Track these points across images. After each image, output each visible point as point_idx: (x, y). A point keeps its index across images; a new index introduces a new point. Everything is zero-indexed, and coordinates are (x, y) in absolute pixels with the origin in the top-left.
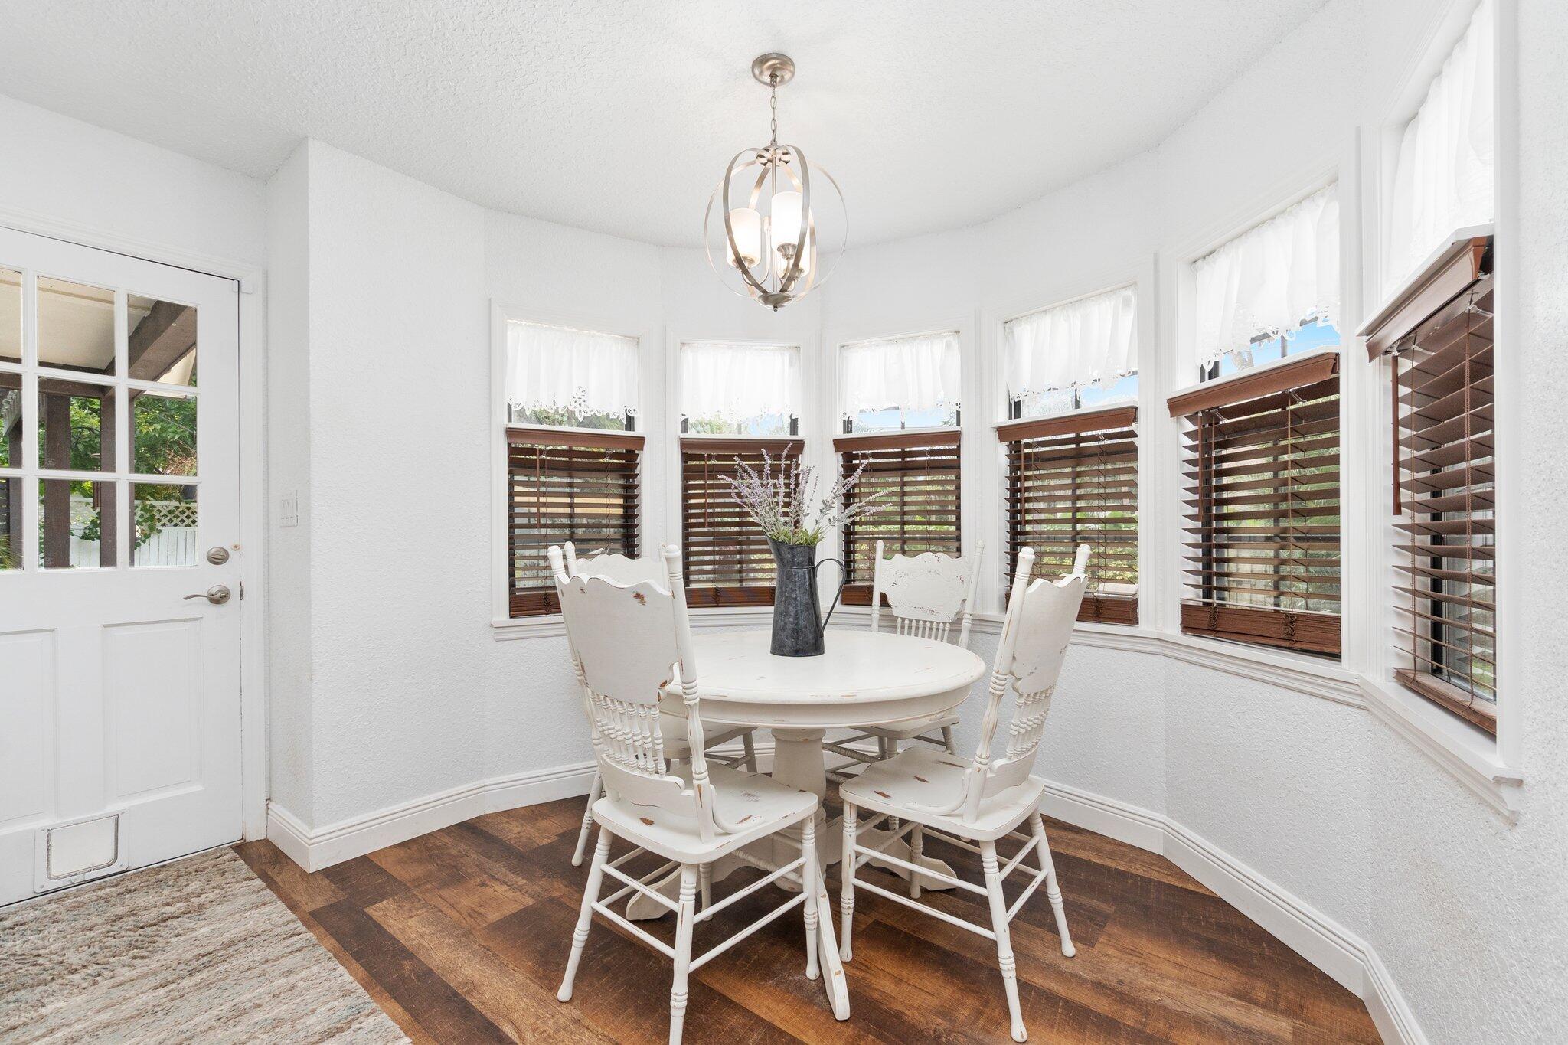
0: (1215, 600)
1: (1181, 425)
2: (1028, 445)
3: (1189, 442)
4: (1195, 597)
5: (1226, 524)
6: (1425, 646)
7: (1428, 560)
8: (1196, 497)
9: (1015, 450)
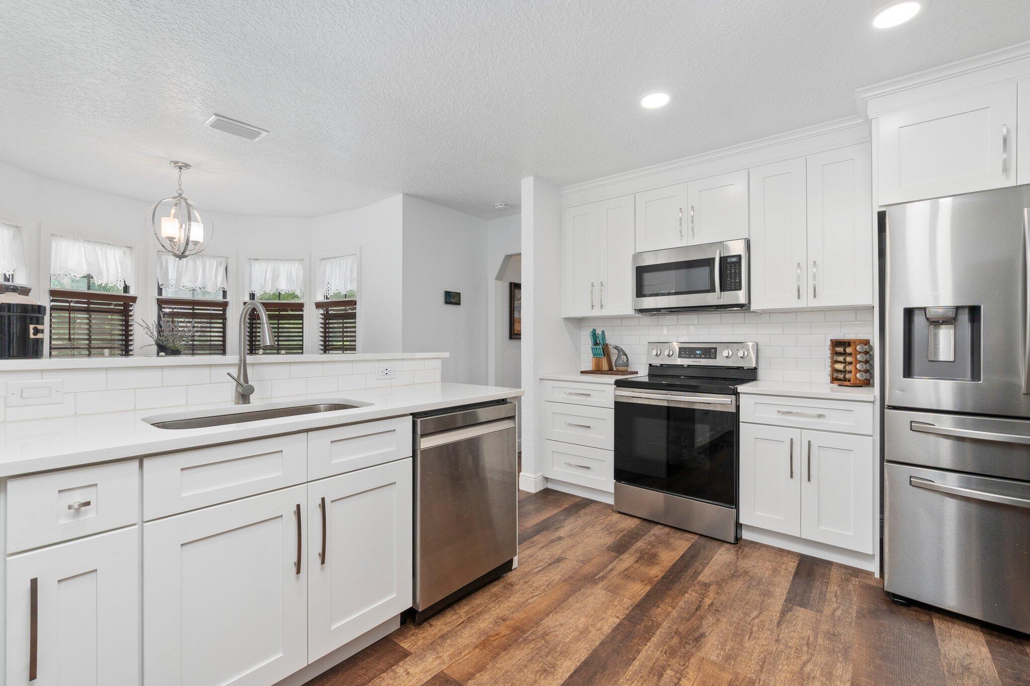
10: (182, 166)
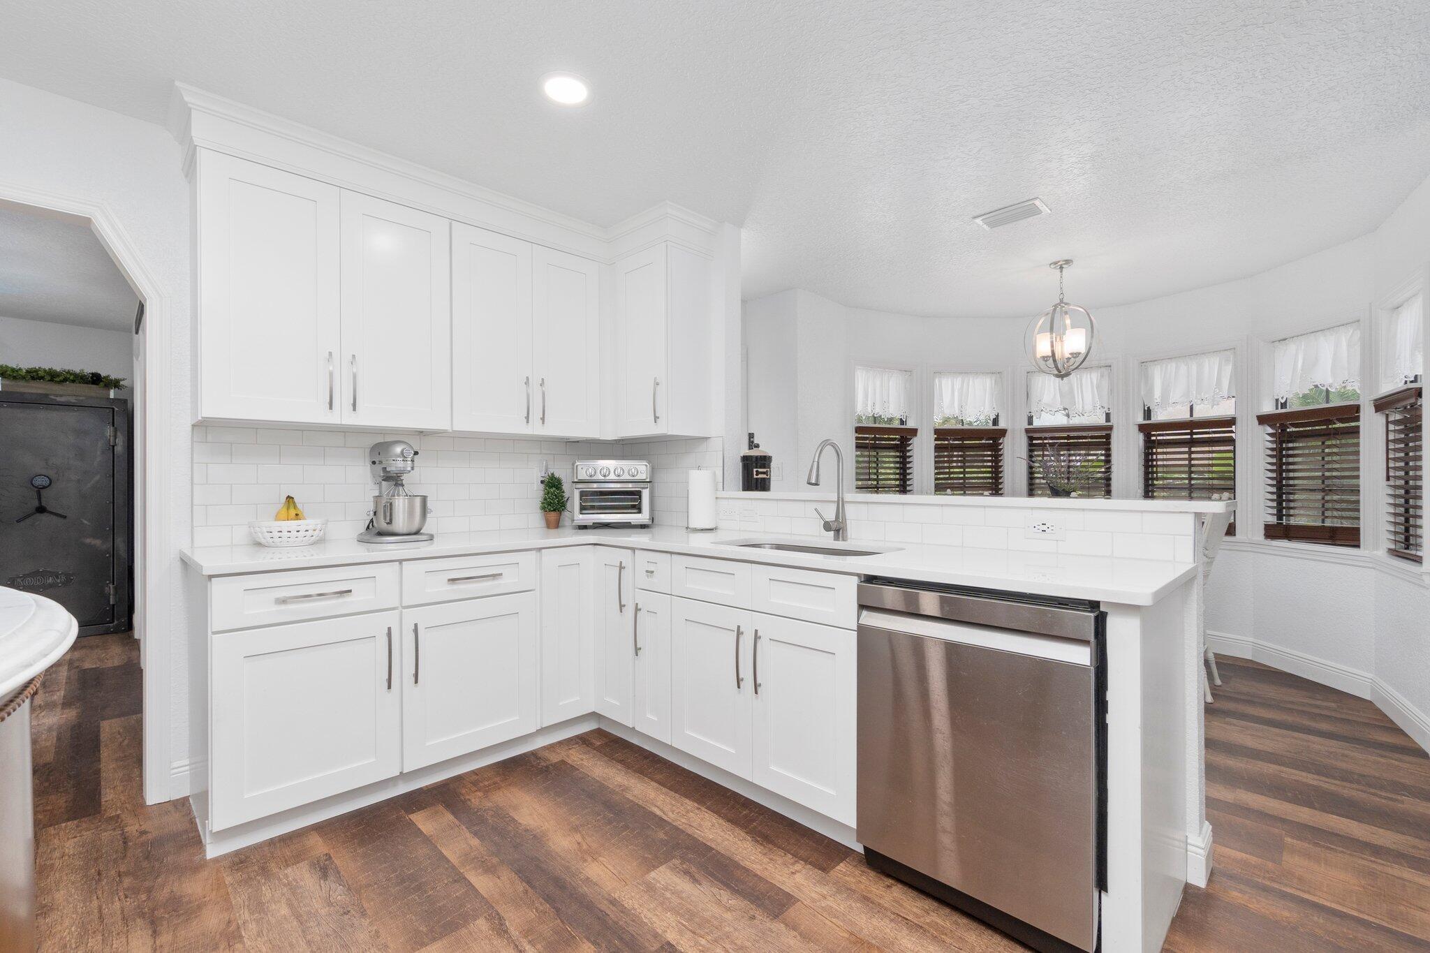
0: (1284, 522)
1: (1265, 430)
2: (1154, 435)
3: (1269, 438)
4: (1273, 520)
5: (1291, 482)
7: (1403, 491)
8: (1275, 468)
10: (1063, 265)
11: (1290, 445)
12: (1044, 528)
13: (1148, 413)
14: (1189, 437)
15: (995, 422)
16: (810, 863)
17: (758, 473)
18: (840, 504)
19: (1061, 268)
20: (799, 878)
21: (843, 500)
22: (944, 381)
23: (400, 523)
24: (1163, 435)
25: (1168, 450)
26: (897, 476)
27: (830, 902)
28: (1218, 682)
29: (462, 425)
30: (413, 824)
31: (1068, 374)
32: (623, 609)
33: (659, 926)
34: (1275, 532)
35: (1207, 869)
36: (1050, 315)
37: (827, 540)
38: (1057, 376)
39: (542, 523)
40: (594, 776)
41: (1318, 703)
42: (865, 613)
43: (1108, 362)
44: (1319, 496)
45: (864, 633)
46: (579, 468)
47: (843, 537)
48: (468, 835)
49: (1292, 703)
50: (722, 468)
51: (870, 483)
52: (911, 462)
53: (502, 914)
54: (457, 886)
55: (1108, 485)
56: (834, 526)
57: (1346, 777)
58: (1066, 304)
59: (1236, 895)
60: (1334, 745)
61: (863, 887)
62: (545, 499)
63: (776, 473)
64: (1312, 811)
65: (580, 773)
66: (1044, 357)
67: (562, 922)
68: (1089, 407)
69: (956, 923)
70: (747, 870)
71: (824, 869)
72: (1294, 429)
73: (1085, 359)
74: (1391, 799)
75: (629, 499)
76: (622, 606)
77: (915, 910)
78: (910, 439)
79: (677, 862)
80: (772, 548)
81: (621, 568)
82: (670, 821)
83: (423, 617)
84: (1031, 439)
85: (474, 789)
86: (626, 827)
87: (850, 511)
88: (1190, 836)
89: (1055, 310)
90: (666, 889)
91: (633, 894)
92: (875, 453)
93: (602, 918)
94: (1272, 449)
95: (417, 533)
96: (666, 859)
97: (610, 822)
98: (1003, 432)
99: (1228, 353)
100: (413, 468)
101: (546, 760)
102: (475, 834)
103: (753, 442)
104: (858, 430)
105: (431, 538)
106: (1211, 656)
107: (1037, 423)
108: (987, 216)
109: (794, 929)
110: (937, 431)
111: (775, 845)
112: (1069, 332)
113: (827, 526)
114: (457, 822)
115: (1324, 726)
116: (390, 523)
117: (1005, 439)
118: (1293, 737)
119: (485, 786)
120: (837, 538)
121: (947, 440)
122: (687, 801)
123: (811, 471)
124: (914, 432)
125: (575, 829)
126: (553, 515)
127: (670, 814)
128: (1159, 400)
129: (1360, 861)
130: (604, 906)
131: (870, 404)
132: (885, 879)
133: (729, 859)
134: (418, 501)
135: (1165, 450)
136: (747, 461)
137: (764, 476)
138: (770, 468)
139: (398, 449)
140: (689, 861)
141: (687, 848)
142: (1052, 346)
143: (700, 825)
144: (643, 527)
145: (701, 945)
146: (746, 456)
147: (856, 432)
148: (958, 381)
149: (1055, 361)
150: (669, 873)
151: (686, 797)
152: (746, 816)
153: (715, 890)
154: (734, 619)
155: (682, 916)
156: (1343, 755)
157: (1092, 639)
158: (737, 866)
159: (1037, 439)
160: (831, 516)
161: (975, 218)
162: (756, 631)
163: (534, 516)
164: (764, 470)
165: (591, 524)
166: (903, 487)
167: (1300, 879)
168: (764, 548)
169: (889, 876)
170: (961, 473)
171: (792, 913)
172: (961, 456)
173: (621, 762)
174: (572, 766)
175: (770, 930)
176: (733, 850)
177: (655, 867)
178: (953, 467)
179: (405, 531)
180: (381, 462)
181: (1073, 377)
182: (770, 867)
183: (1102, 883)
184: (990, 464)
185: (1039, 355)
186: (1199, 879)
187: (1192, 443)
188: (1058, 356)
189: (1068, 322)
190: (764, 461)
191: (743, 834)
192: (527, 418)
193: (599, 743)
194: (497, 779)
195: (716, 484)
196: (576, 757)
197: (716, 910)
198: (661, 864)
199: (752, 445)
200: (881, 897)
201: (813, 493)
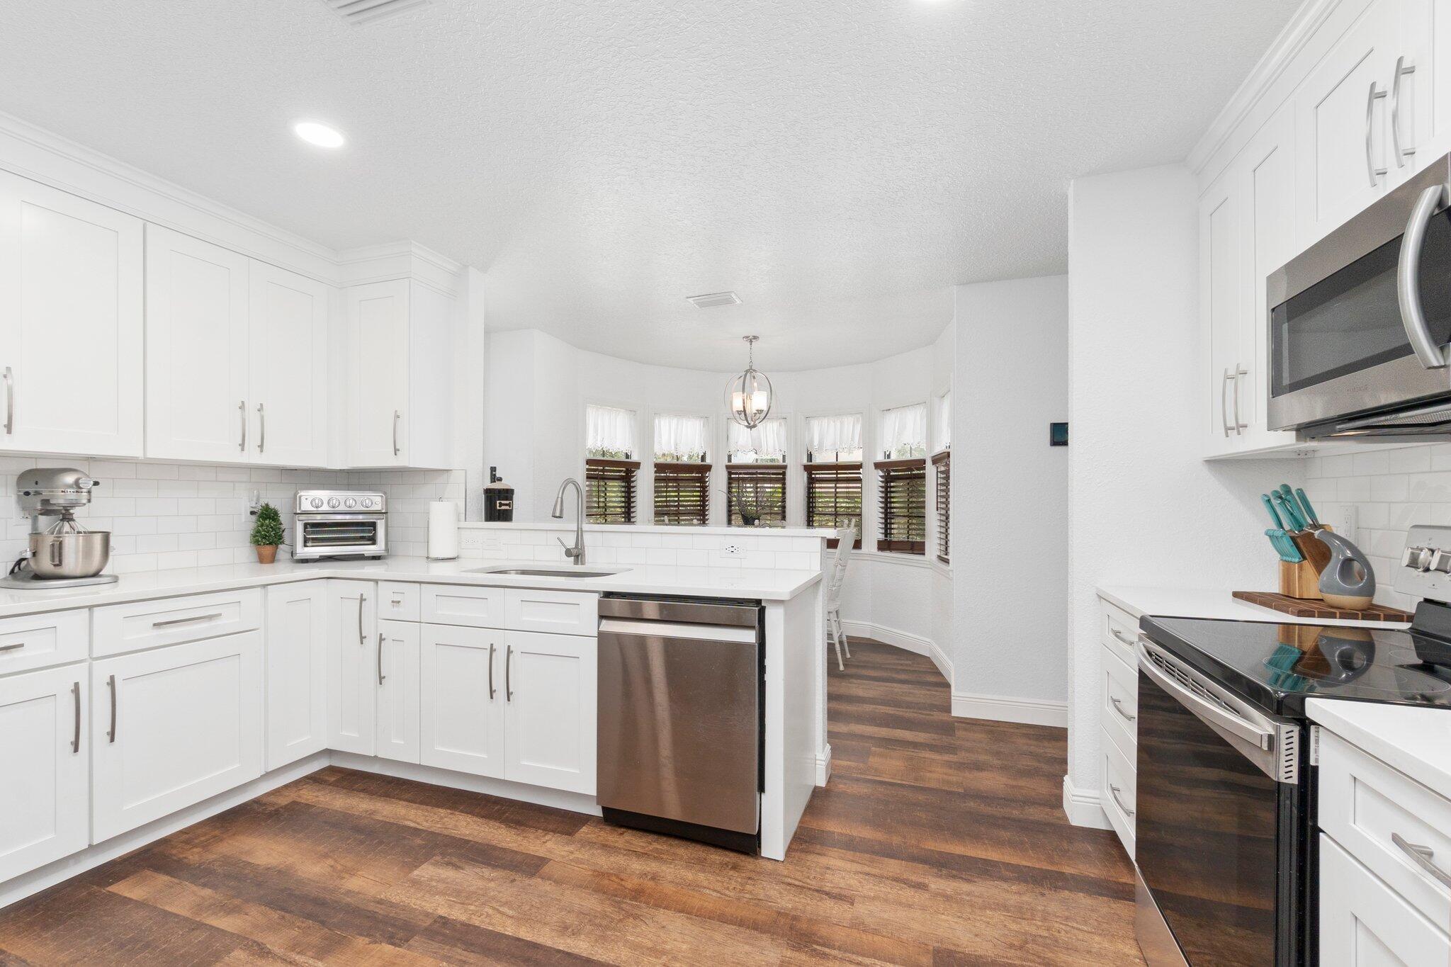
0: (889, 538)
1: (879, 473)
2: (814, 474)
3: (881, 479)
4: (882, 537)
5: (892, 510)
6: (943, 548)
7: (945, 517)
9: (810, 474)
10: (752, 339)
11: (892, 484)
12: (733, 549)
13: (810, 457)
14: (835, 476)
15: (703, 458)
16: (558, 832)
17: (501, 505)
18: (579, 533)
19: (751, 341)
20: (549, 845)
21: (581, 530)
22: (662, 423)
23: (71, 563)
24: (819, 474)
25: (823, 485)
26: (623, 504)
27: (578, 855)
28: (848, 656)
29: (157, 451)
30: (115, 894)
31: (754, 426)
32: (364, 640)
33: (429, 907)
34: (885, 545)
35: (827, 774)
36: (743, 378)
37: (568, 564)
38: (747, 427)
39: (254, 557)
40: (335, 808)
41: (903, 662)
42: (604, 622)
43: (784, 416)
44: (905, 520)
45: (603, 638)
46: (303, 499)
47: (581, 561)
48: (195, 888)
49: (889, 664)
50: (464, 500)
51: (600, 513)
52: (634, 492)
53: (260, 940)
54: (197, 933)
55: (784, 512)
56: (574, 552)
57: (909, 706)
58: (754, 371)
59: (841, 787)
60: (906, 687)
61: (602, 838)
62: (258, 532)
63: (519, 505)
64: (889, 729)
65: (319, 808)
66: (738, 411)
67: (330, 929)
68: (770, 450)
69: (671, 845)
70: (504, 850)
71: (570, 834)
72: (894, 474)
73: (767, 413)
74: (928, 715)
75: (364, 530)
76: (362, 638)
77: (641, 844)
78: (634, 471)
79: (438, 858)
80: (517, 574)
81: (362, 600)
82: (425, 829)
83: (118, 667)
84: (730, 473)
85: (189, 847)
86: (381, 843)
87: (587, 538)
88: (817, 754)
89: (746, 375)
90: (432, 880)
91: (399, 891)
92: (602, 483)
93: (372, 917)
94: (882, 487)
95: (96, 575)
96: (427, 858)
97: (362, 842)
98: (709, 468)
99: (858, 416)
100: (89, 501)
101: (273, 804)
102: (205, 885)
103: (495, 475)
104: (589, 462)
105: (115, 579)
106: (844, 639)
107: (735, 461)
108: (697, 298)
109: (549, 879)
110: (657, 465)
111: (527, 826)
112: (756, 393)
113: (568, 553)
114: (176, 880)
115: (903, 677)
116: (60, 564)
117: (711, 472)
118: (885, 686)
119: (202, 842)
120: (576, 562)
121: (666, 473)
122: (440, 810)
123: (555, 506)
124: (637, 465)
125: (326, 856)
126: (267, 550)
127: (425, 823)
128: (817, 447)
129: (906, 753)
130: (372, 907)
131: (599, 438)
132: (619, 830)
133: (488, 845)
134: (98, 539)
135: (820, 485)
136: (488, 492)
137: (507, 508)
138: (511, 499)
139: (70, 479)
140: (450, 854)
141: (446, 846)
142: (744, 403)
143: (456, 826)
144: (376, 558)
145: (470, 910)
146: (490, 489)
147: (587, 464)
148: (675, 421)
149: (745, 415)
150: (431, 868)
151: (438, 807)
152: (499, 810)
153: (478, 870)
154: (485, 638)
155: (449, 895)
156: (910, 693)
157: (757, 625)
158: (495, 848)
159: (736, 474)
160: (571, 544)
161: (687, 298)
162: (509, 647)
163: (244, 551)
164: (508, 502)
165: (318, 557)
166: (628, 515)
167: (876, 770)
168: (510, 574)
169: (621, 826)
170: (676, 496)
171: (546, 869)
172: (676, 487)
173: (363, 791)
174: (307, 804)
175: (530, 885)
176: (489, 838)
177: (417, 867)
178: (670, 492)
179: (78, 572)
180: (37, 493)
181: (760, 426)
182: (525, 843)
183: (761, 789)
184: (699, 494)
185: (734, 410)
186: (821, 782)
187: (837, 480)
188: (748, 412)
189: (755, 384)
190: (507, 494)
191: (497, 824)
192: (242, 445)
193: (333, 779)
194: (217, 832)
195: (458, 515)
196: (308, 795)
197: (480, 884)
198: (423, 863)
199: (494, 478)
200: (617, 842)
201: (557, 524)
